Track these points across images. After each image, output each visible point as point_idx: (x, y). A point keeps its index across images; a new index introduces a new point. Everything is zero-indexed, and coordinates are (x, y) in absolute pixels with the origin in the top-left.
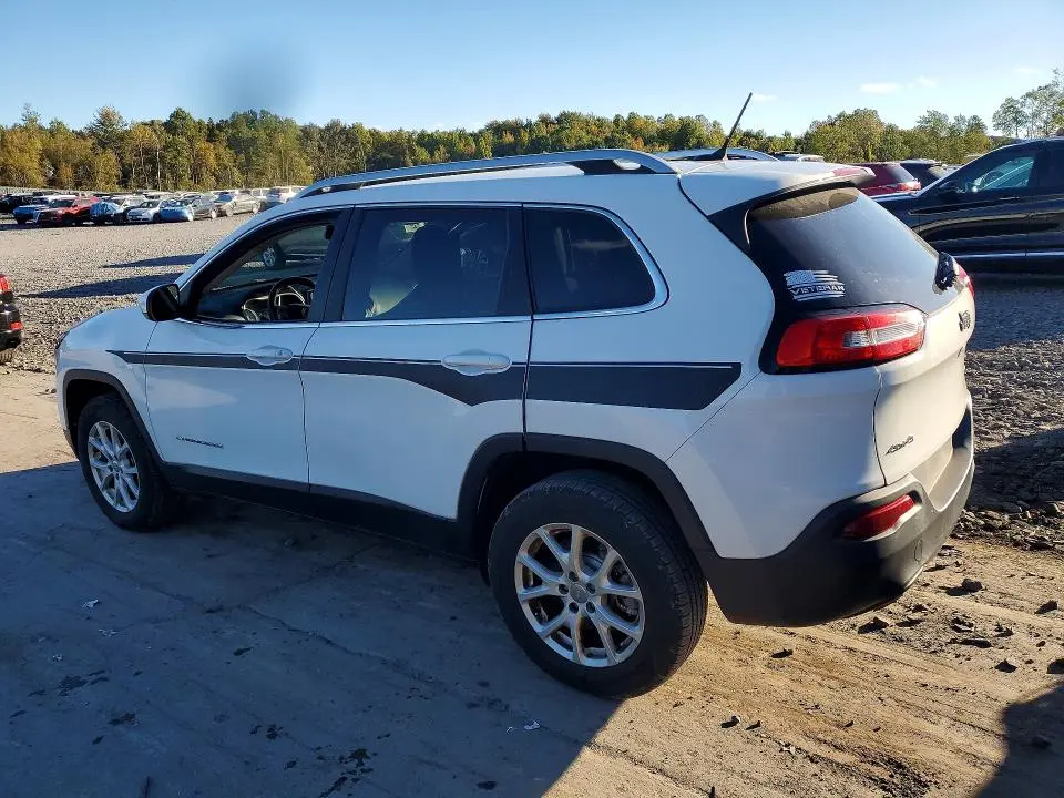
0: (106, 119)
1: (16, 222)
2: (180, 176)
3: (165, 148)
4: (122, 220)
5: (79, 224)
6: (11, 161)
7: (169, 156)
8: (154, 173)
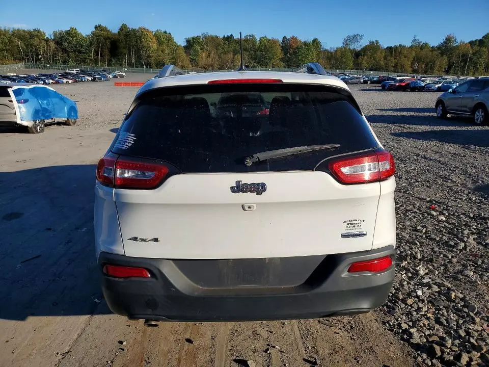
0: (449, 40)
1: (381, 88)
2: (478, 68)
3: (474, 54)
4: (422, 89)
5: (405, 90)
6: (400, 61)
7: (475, 58)
8: (464, 66)
